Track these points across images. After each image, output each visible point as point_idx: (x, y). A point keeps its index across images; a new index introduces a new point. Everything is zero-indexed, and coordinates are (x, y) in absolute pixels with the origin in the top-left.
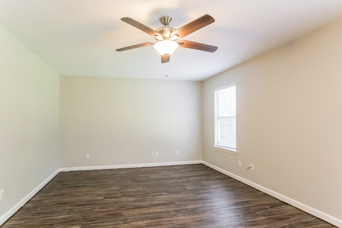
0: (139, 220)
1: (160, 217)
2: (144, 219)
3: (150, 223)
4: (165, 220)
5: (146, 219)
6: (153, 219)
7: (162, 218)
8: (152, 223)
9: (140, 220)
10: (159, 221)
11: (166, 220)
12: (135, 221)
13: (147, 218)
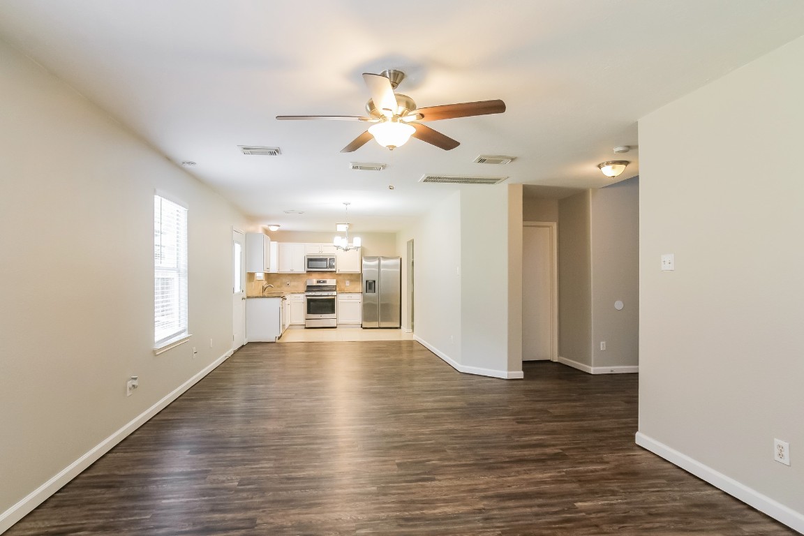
0: (455, 518)
1: (403, 523)
2: (443, 519)
3: (427, 508)
4: (391, 514)
5: (437, 519)
6: (419, 519)
7: (398, 518)
8: (422, 509)
9: (452, 518)
10: (405, 511)
11: (388, 513)
12: (462, 513)
13: (432, 522)
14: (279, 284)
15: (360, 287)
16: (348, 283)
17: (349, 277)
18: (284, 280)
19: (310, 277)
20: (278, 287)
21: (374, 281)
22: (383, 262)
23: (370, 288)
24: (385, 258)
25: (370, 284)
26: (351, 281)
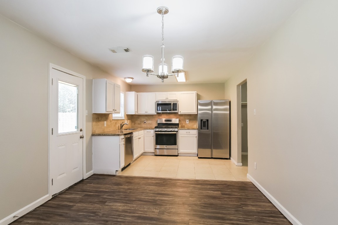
14: (139, 122)
15: (196, 125)
16: (187, 122)
17: (188, 117)
18: (143, 119)
19: (160, 117)
20: (139, 124)
21: (208, 120)
22: (214, 107)
23: (204, 126)
24: (216, 104)
25: (204, 122)
26: (190, 120)
